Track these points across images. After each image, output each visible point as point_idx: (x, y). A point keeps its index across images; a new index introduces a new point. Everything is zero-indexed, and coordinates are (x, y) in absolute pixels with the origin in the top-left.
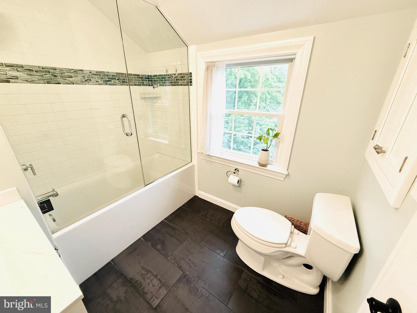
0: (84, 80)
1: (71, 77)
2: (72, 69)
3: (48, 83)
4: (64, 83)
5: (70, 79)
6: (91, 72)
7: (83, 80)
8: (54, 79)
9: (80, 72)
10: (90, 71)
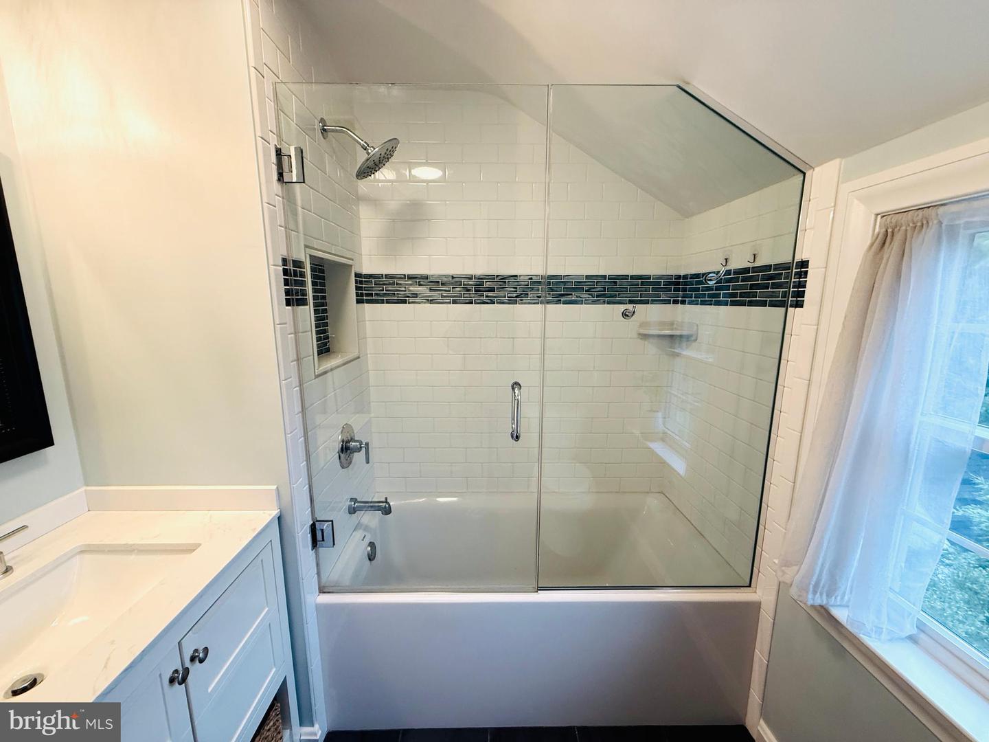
0: (515, 295)
1: (492, 290)
2: (497, 276)
3: (455, 302)
4: (479, 301)
5: (490, 294)
6: (531, 279)
7: (512, 295)
8: (465, 296)
9: (512, 280)
10: (530, 277)
